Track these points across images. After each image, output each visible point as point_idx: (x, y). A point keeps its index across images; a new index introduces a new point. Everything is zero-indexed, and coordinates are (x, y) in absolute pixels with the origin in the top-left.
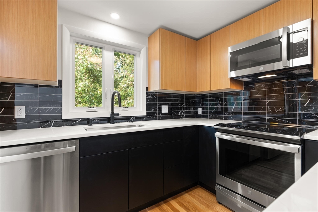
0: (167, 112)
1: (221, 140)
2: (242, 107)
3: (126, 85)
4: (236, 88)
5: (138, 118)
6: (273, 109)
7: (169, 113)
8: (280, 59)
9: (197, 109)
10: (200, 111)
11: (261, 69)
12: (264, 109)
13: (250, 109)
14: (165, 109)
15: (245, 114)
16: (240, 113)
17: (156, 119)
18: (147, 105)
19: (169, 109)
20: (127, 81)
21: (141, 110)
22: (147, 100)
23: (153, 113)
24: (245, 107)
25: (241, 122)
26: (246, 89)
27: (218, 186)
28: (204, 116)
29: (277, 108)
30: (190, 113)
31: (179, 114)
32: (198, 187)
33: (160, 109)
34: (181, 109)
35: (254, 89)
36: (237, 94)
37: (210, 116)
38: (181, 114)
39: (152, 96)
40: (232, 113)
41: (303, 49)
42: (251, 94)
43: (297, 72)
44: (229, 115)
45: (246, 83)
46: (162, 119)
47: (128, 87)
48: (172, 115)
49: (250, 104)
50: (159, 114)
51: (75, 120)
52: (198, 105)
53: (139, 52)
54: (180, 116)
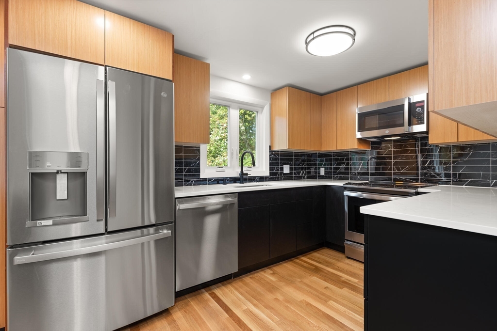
0: (289, 172)
1: (350, 198)
2: (368, 167)
3: (218, 138)
4: (363, 148)
5: (262, 179)
6: (398, 169)
7: (291, 173)
8: (403, 125)
9: (319, 168)
10: (322, 171)
11: (387, 132)
12: (390, 169)
13: (376, 169)
14: (286, 169)
15: (372, 174)
16: (367, 174)
17: (278, 180)
18: (271, 164)
19: (291, 169)
20: (220, 132)
21: (264, 170)
22: (270, 158)
23: (275, 174)
24: (371, 167)
25: (368, 182)
26: (372, 148)
27: (347, 242)
28: (327, 177)
29: (403, 168)
30: (310, 174)
31: (301, 175)
32: (324, 248)
33: (282, 169)
34: (302, 169)
35: (381, 149)
36: (364, 153)
37: (334, 177)
38: (302, 174)
39: (275, 155)
40: (359, 173)
41: (421, 118)
42: (378, 153)
43: (418, 136)
44: (355, 175)
45: (373, 143)
46: (284, 180)
47: (221, 140)
48: (294, 175)
49: (377, 164)
50: (281, 175)
51: (210, 180)
52: (320, 165)
53: (261, 109)
54: (302, 177)
